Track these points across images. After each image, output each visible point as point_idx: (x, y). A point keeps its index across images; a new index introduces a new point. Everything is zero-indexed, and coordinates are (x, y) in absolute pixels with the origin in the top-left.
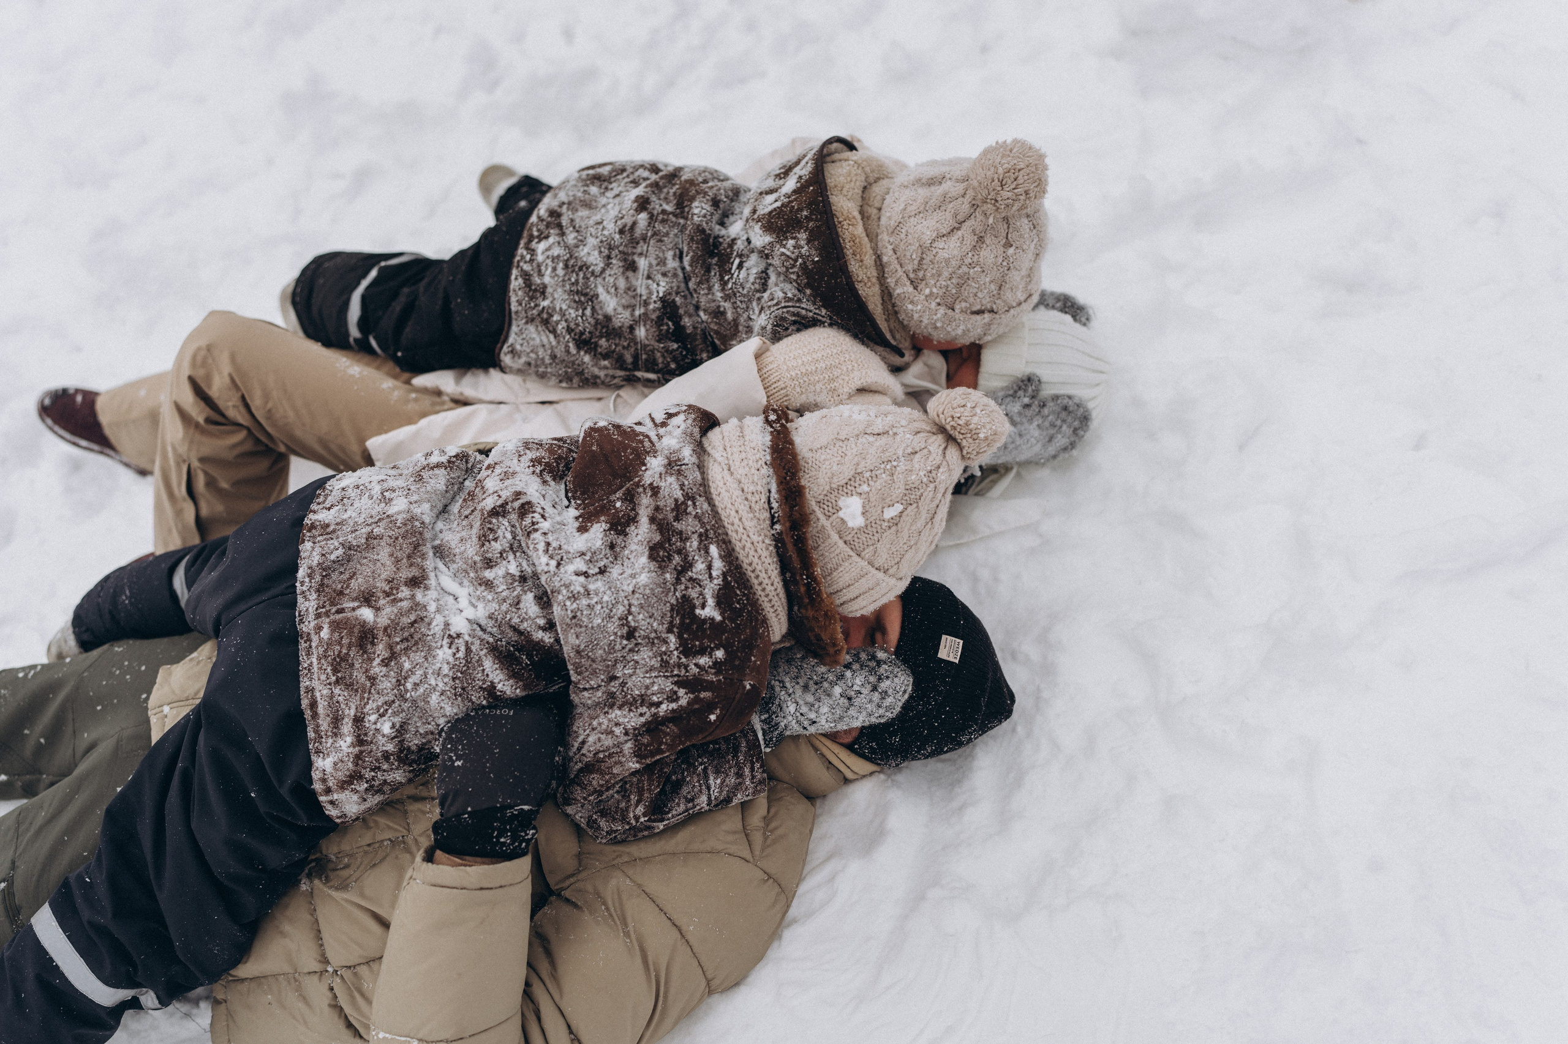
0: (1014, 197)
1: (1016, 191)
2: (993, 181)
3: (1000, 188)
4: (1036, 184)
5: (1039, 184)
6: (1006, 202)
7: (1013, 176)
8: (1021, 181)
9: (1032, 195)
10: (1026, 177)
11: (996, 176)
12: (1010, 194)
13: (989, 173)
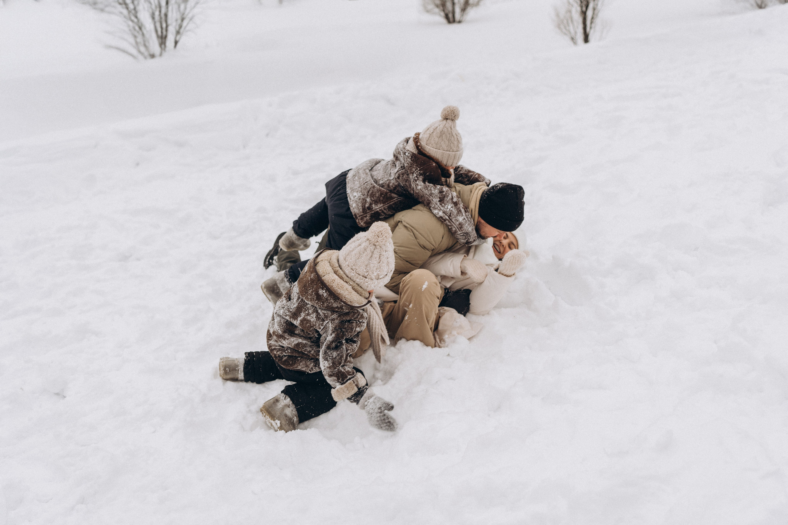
0: (383, 239)
1: (383, 237)
2: (375, 236)
3: (378, 237)
4: (388, 234)
5: (389, 234)
6: (381, 241)
7: (381, 233)
8: (383, 234)
9: (387, 237)
10: (385, 232)
11: (376, 234)
12: (381, 239)
13: (373, 234)
